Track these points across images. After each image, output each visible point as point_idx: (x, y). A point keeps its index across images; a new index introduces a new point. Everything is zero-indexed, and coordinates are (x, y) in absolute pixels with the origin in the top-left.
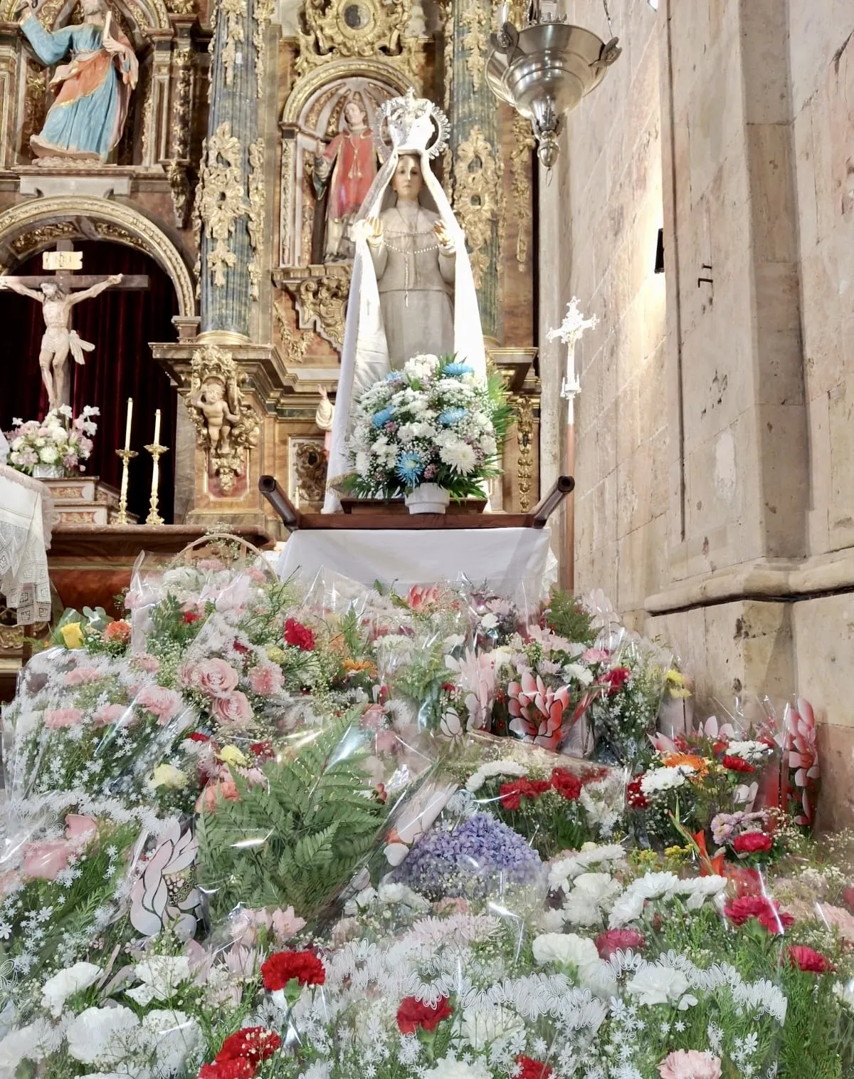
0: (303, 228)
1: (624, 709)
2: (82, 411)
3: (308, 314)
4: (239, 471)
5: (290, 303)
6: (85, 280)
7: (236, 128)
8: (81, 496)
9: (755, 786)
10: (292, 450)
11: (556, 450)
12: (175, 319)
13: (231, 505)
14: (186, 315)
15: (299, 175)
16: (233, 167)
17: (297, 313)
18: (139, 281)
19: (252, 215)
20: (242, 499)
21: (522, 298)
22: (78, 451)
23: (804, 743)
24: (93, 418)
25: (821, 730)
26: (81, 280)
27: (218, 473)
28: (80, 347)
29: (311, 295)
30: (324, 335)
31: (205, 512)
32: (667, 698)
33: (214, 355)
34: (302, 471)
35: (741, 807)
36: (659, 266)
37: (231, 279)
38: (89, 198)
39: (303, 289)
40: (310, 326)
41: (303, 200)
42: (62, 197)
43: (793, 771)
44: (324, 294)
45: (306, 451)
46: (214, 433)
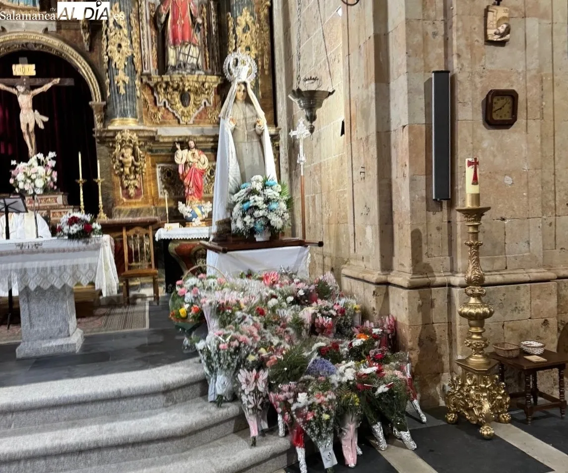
0: (152, 49)
1: (345, 320)
2: (48, 155)
3: (162, 99)
4: (138, 186)
5: (150, 92)
6: (38, 81)
7: (122, 6)
8: (56, 202)
9: (379, 341)
10: (158, 170)
11: (287, 166)
12: (90, 103)
13: (135, 204)
14: (96, 100)
15: (148, 18)
16: (123, 29)
17: (155, 98)
18: (69, 82)
19: (135, 54)
20: (140, 200)
21: (267, 89)
22: (52, 179)
23: (391, 326)
24: (53, 159)
25: (395, 322)
26: (36, 81)
27: (127, 188)
28: (41, 119)
29: (162, 90)
30: (170, 109)
31: (123, 208)
32: (355, 313)
33: (128, 135)
34: (164, 180)
35: (376, 347)
36: (343, 132)
37: (128, 90)
38: (33, 33)
39: (158, 87)
40: (162, 104)
41: (151, 32)
42: (18, 32)
43: (389, 334)
44: (170, 90)
45: (166, 170)
46: (127, 170)
